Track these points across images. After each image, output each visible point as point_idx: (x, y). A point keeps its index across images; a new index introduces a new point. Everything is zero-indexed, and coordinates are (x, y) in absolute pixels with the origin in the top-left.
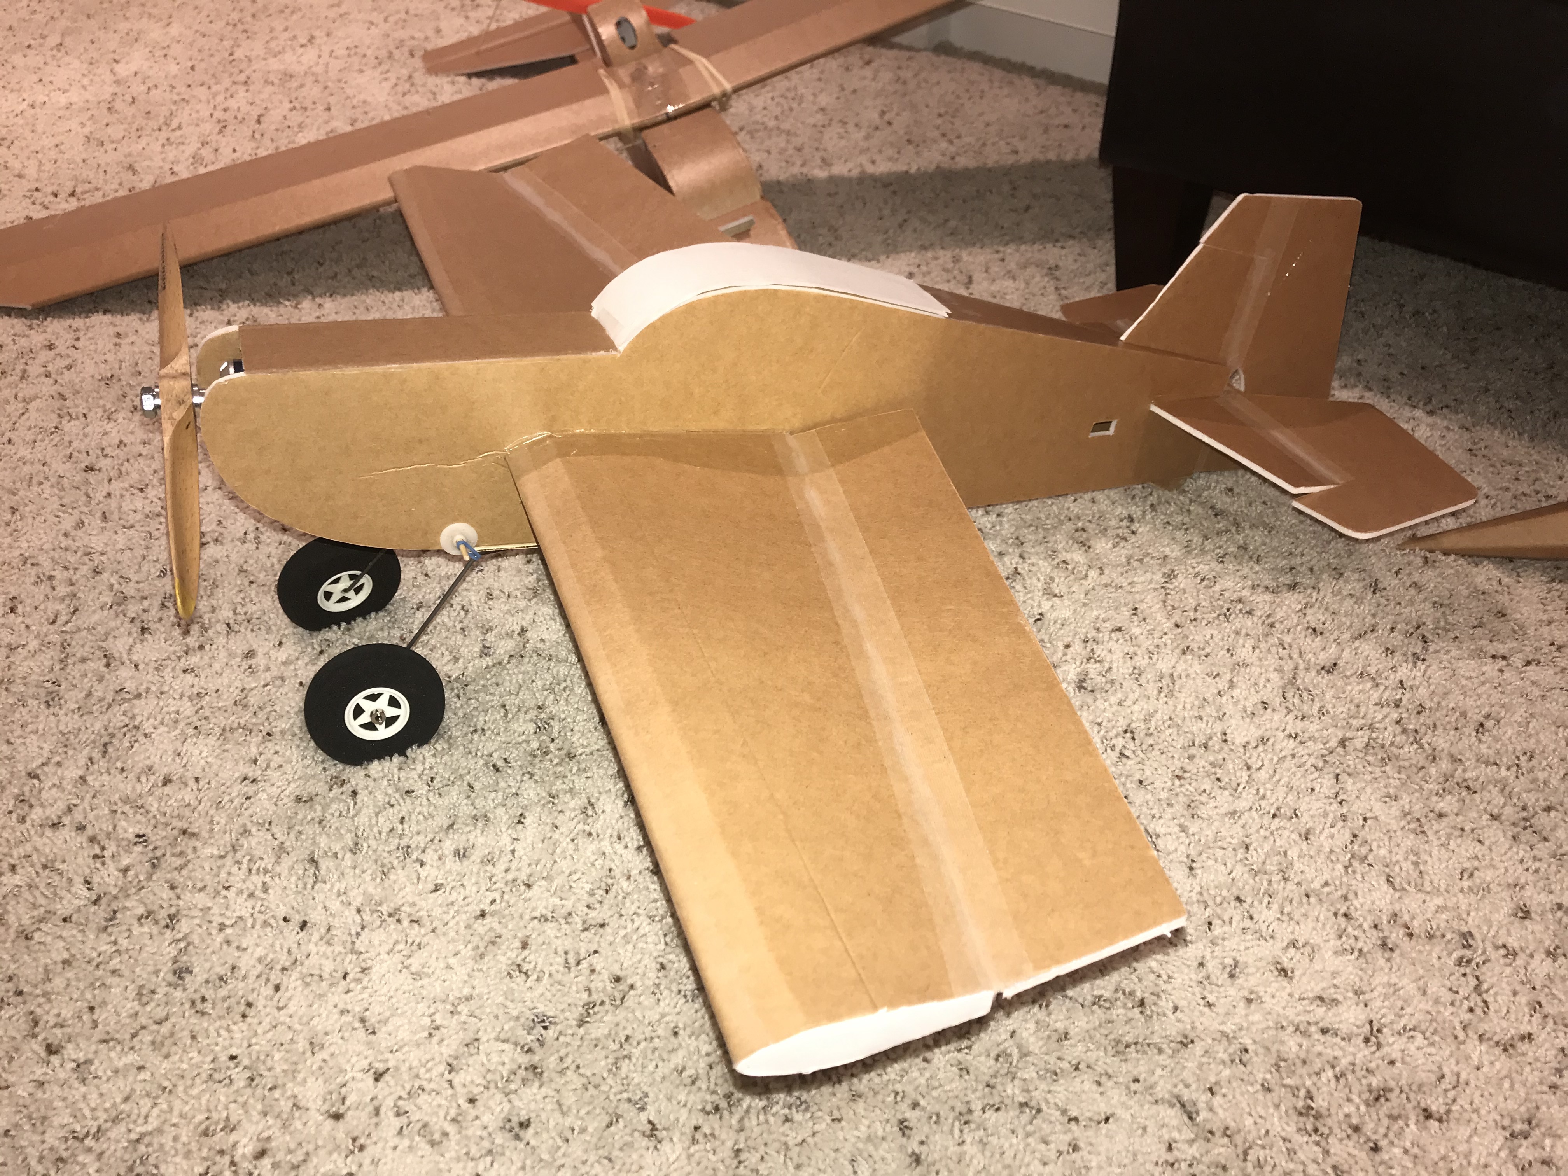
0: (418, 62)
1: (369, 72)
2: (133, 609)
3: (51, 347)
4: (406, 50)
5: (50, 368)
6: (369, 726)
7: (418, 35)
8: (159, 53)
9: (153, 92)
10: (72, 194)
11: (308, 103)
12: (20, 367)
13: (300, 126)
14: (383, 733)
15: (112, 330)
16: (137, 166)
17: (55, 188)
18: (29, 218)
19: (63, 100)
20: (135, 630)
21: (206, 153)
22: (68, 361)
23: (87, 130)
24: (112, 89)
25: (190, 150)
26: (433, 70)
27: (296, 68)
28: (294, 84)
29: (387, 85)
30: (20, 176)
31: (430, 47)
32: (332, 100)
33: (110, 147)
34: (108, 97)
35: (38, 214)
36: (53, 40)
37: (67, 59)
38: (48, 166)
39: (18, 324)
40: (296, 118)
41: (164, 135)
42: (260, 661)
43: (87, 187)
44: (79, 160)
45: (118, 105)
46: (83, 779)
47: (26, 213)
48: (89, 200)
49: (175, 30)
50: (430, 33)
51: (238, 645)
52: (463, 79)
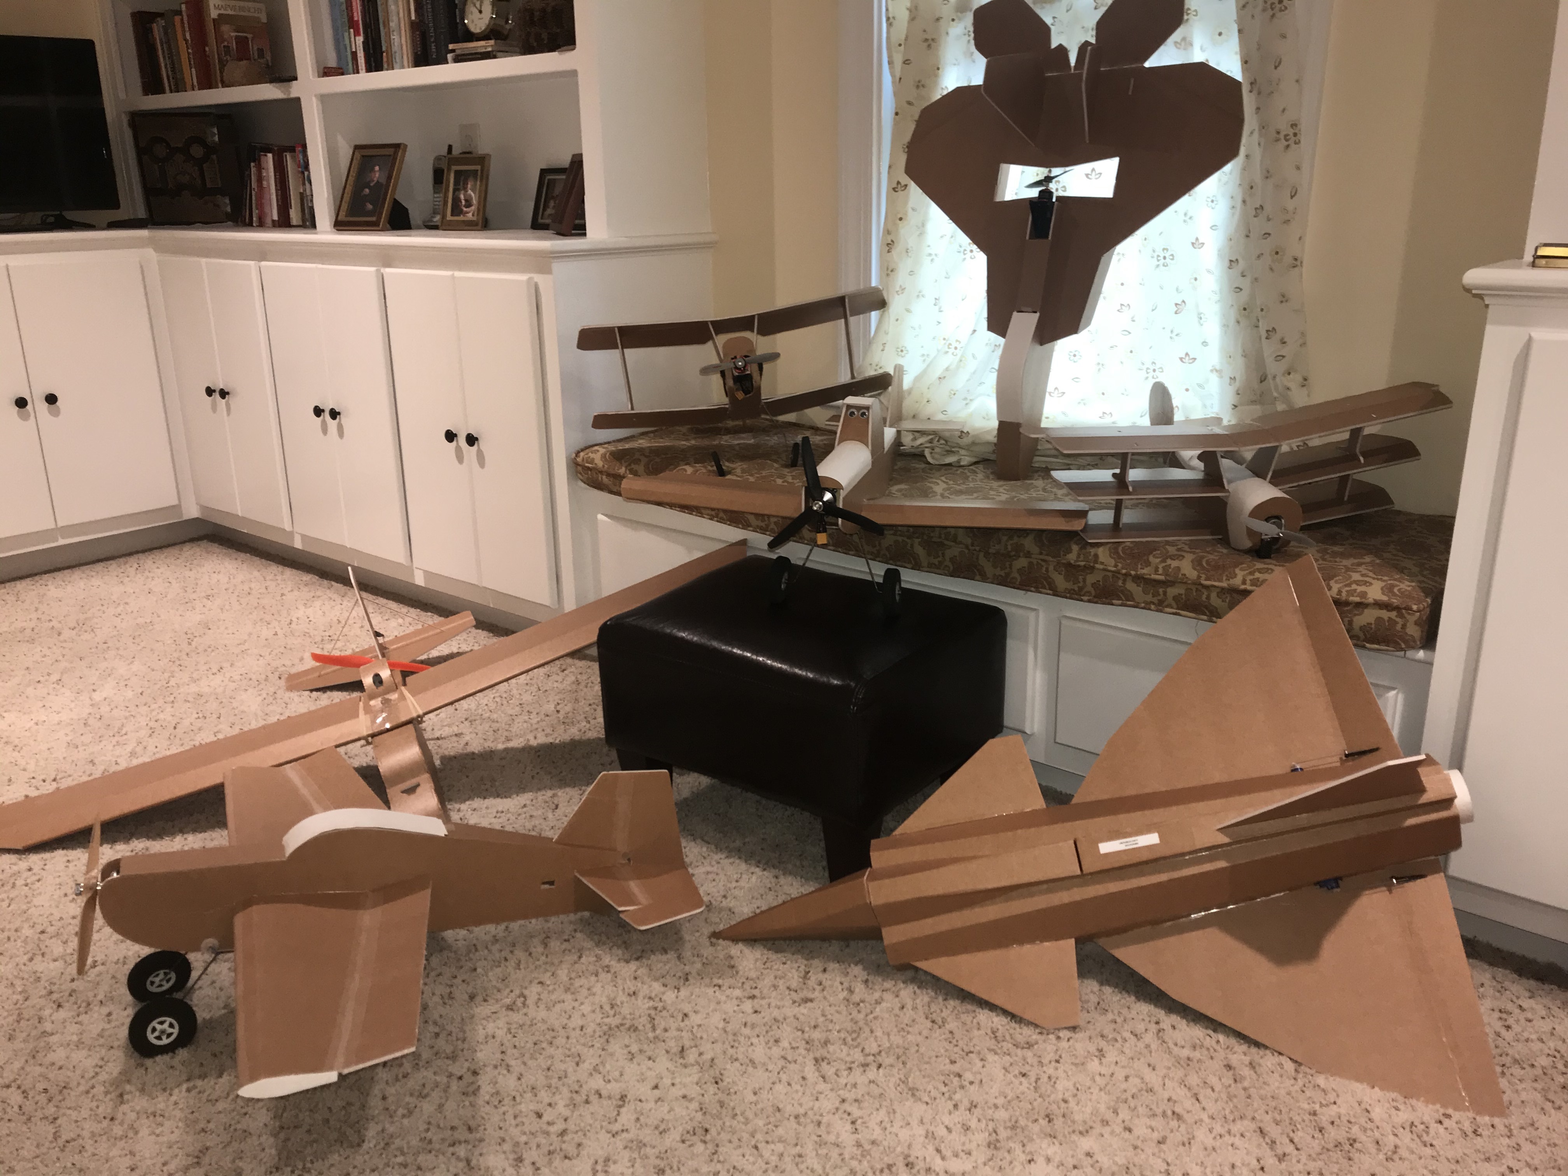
0: (282, 683)
1: (251, 690)
2: (55, 996)
3: (30, 870)
4: (277, 674)
5: (29, 881)
6: (159, 1038)
7: (288, 663)
8: (122, 683)
9: (115, 711)
10: (54, 780)
11: (208, 715)
12: (12, 881)
13: (200, 729)
14: (165, 1041)
15: (66, 859)
16: (96, 761)
17: (43, 777)
18: (27, 796)
19: (56, 718)
20: (55, 1007)
21: (139, 749)
22: (37, 878)
23: (69, 739)
24: (88, 711)
25: (129, 748)
26: (290, 688)
27: (206, 690)
28: (203, 700)
29: (260, 699)
30: (24, 770)
31: (294, 671)
32: (223, 711)
33: (81, 748)
34: (85, 715)
35: (33, 793)
36: (55, 677)
37: (63, 690)
38: (42, 763)
39: (13, 858)
40: (199, 723)
41: (117, 738)
42: (114, 1017)
43: (63, 774)
44: (61, 758)
45: (91, 721)
46: (23, 1068)
47: (24, 793)
48: (65, 784)
49: (136, 666)
50: (297, 661)
51: (105, 1010)
52: (308, 693)
